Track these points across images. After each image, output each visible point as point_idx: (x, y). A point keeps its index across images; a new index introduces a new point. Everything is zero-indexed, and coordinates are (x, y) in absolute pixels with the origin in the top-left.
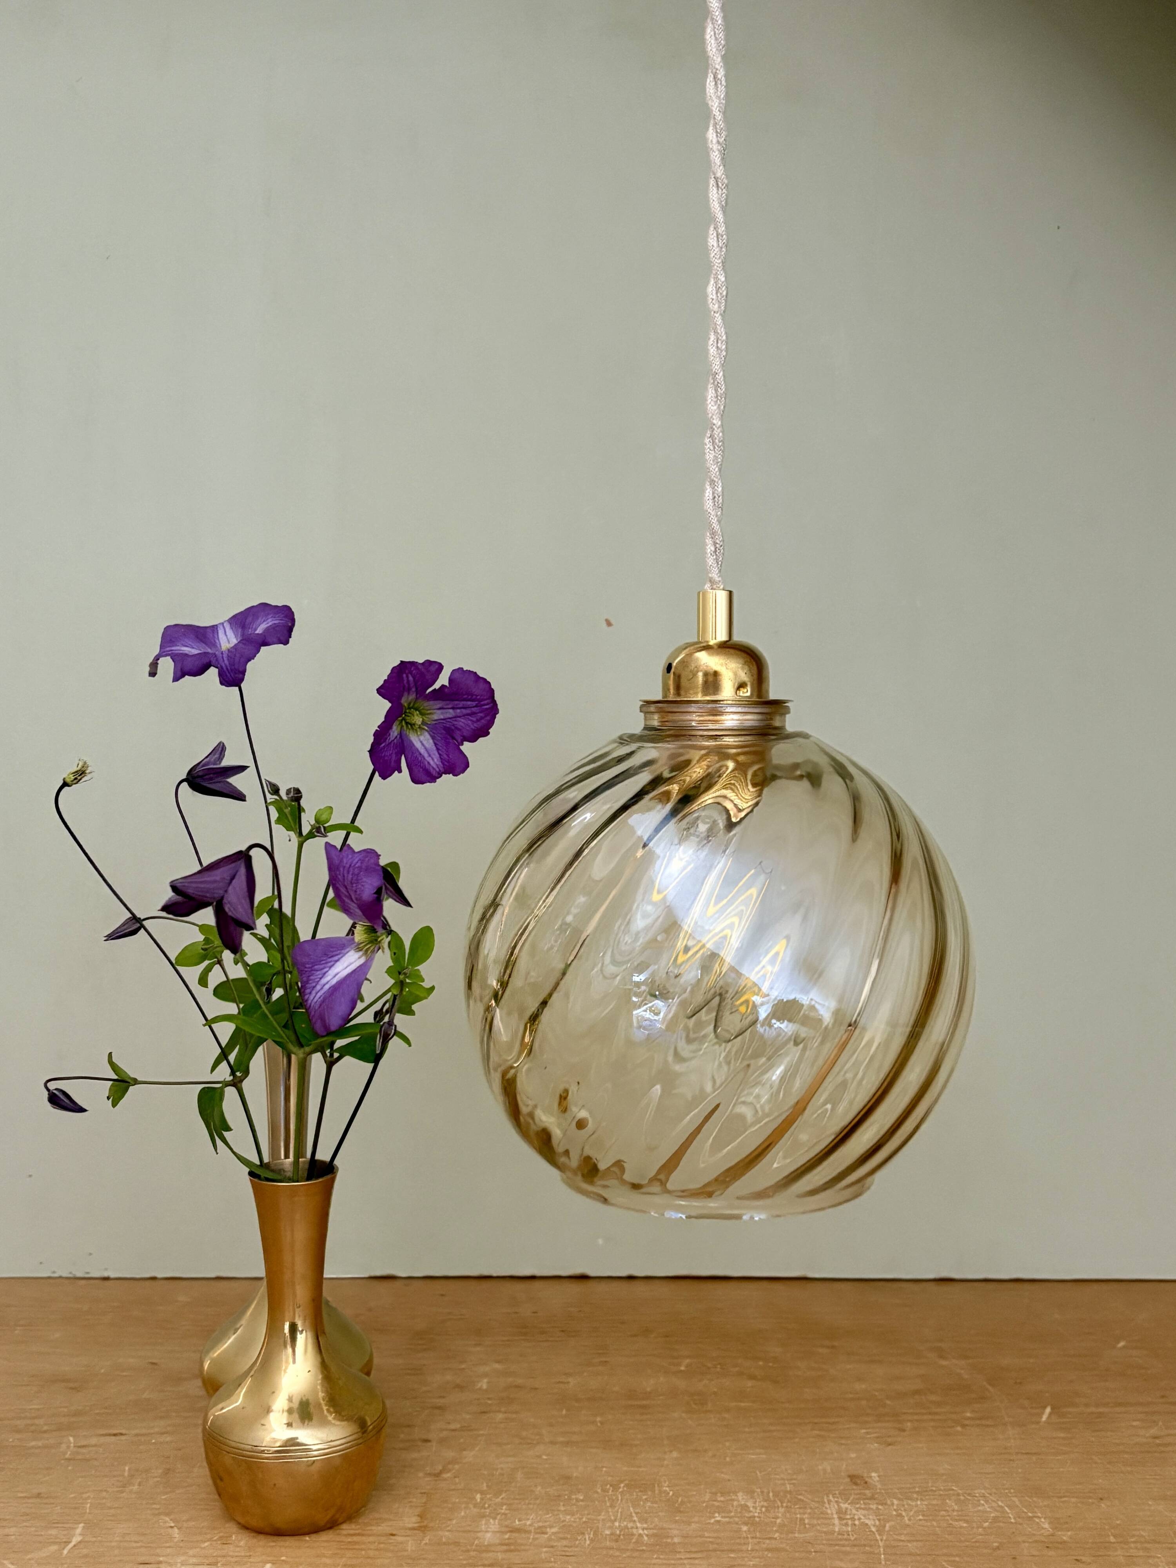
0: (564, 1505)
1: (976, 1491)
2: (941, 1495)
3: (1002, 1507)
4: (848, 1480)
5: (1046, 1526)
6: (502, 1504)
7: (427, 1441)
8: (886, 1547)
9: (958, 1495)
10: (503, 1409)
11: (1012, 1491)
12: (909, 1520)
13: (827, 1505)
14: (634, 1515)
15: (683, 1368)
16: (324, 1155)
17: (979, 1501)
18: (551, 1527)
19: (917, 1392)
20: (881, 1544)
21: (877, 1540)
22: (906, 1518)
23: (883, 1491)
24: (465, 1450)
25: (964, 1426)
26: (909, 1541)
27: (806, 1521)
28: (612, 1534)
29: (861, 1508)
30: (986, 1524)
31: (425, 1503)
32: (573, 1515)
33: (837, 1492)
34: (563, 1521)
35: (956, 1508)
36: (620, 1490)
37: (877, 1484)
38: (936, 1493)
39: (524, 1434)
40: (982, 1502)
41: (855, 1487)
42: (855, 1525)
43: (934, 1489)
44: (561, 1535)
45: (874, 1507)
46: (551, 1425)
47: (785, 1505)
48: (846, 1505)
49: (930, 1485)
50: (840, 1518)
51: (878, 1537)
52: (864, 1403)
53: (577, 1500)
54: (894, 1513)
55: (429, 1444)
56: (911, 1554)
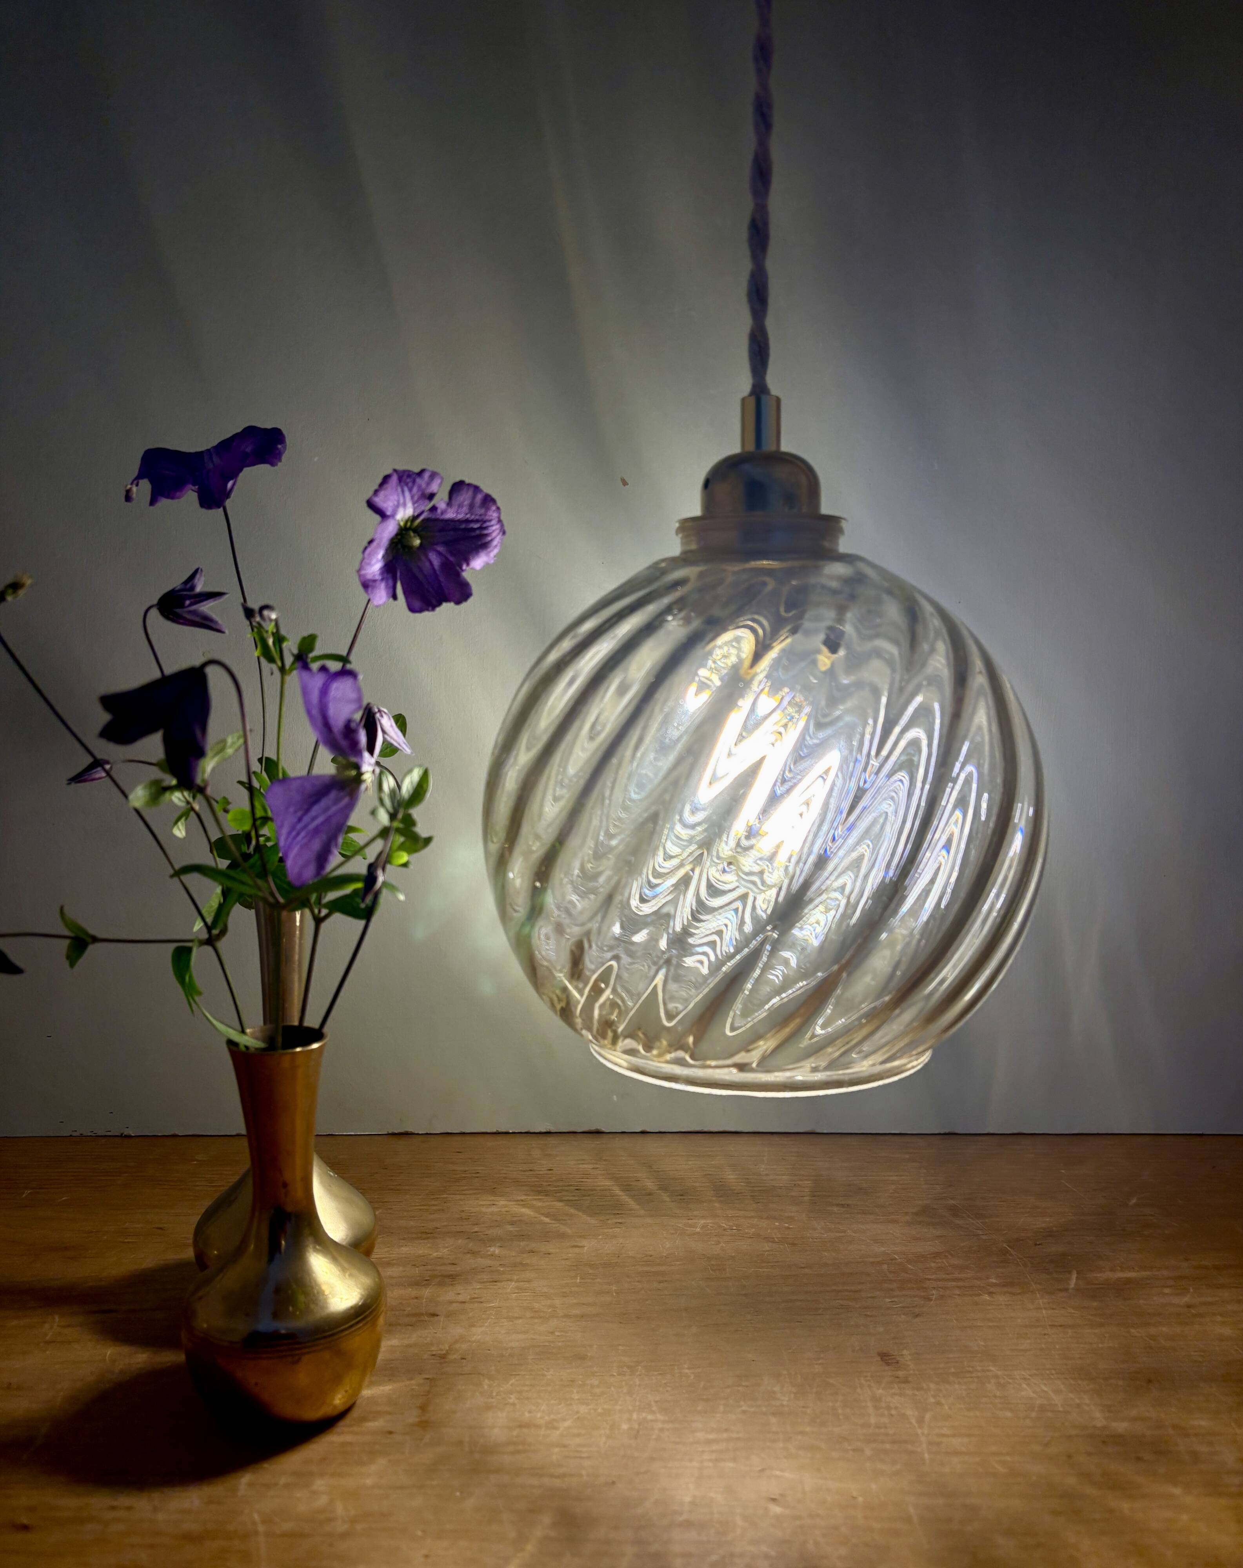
0: (578, 1392)
1: (1015, 1373)
2: (978, 1377)
3: (1046, 1392)
4: (879, 1358)
5: (1098, 1415)
6: (511, 1392)
7: (435, 1315)
8: (930, 1443)
9: (997, 1377)
10: (515, 1278)
11: (1053, 1372)
12: (950, 1408)
13: (859, 1390)
14: (653, 1403)
15: (698, 1230)
16: (312, 1021)
17: (1020, 1385)
18: (564, 1420)
19: (937, 1255)
20: (923, 1439)
21: (917, 1434)
22: (946, 1407)
23: (917, 1373)
24: (474, 1326)
25: (990, 1294)
26: (954, 1436)
27: (840, 1411)
28: (631, 1429)
29: (895, 1394)
30: (1034, 1415)
31: (429, 1392)
32: (587, 1404)
33: (869, 1374)
34: (578, 1412)
35: (998, 1394)
36: (638, 1373)
37: (909, 1363)
38: (974, 1375)
39: (536, 1305)
40: (1024, 1386)
41: (887, 1368)
42: (892, 1415)
43: (971, 1369)
44: (575, 1431)
45: (909, 1392)
46: (565, 1295)
47: (814, 1390)
48: (880, 1391)
49: (966, 1363)
50: (876, 1408)
51: (919, 1431)
52: (885, 1267)
53: (592, 1386)
54: (932, 1400)
55: (436, 1318)
56: (956, 1453)
